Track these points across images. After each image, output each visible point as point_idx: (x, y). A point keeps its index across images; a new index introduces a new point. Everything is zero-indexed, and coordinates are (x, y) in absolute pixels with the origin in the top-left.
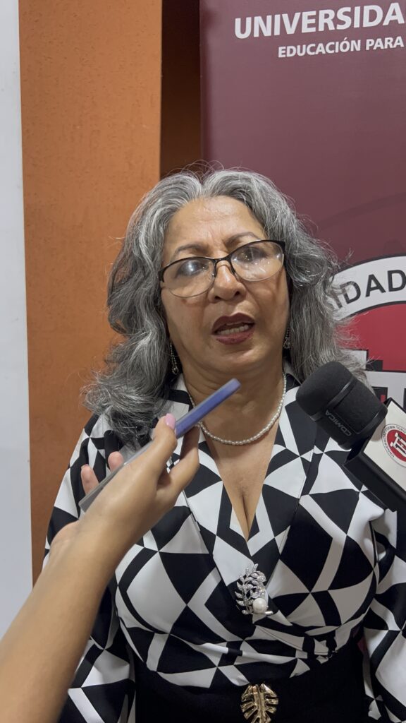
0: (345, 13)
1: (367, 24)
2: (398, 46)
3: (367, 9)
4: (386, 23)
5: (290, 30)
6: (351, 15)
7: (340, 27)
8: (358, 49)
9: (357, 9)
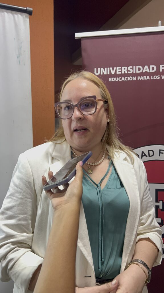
1: (138, 72)
2: (148, 79)
5: (113, 73)
6: (132, 69)
7: (129, 72)
8: (135, 79)
9: (134, 67)
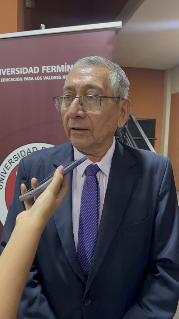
0: (18, 70)
1: (24, 73)
2: (32, 80)
3: (24, 68)
4: (29, 73)
5: (4, 74)
6: (19, 70)
7: (17, 74)
9: (21, 68)
